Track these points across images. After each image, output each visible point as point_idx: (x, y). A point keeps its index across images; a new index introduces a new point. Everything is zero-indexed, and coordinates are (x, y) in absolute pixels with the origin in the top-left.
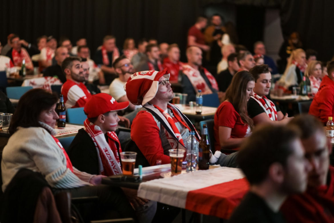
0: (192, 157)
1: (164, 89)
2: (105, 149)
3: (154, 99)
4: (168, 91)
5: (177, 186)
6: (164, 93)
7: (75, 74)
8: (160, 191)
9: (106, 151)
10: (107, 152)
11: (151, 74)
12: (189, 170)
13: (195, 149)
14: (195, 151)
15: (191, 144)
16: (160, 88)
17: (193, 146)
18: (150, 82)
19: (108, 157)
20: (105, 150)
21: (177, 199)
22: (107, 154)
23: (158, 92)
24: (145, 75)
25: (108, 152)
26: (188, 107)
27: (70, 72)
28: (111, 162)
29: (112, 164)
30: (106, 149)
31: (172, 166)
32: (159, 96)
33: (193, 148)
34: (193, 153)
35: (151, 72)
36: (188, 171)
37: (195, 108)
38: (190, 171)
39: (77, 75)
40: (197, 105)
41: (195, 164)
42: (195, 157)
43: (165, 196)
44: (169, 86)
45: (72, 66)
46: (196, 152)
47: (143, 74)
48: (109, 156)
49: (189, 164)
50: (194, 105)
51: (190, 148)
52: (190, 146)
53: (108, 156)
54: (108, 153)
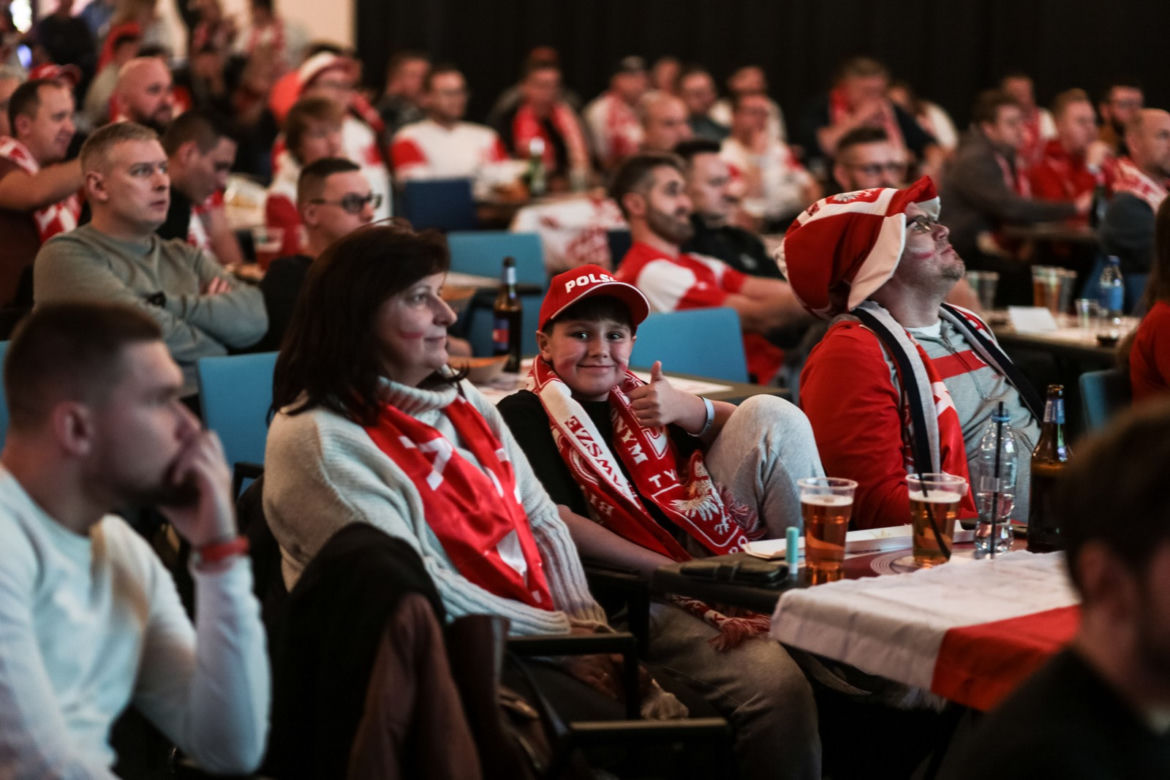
0: (995, 502)
1: (927, 244)
2: (572, 423)
3: (890, 282)
4: (941, 251)
5: (913, 609)
6: (927, 256)
7: (661, 214)
8: (852, 622)
9: (576, 427)
10: (579, 432)
11: (873, 198)
12: (986, 552)
13: (1009, 475)
14: (1009, 484)
15: (994, 457)
16: (910, 241)
17: (1001, 463)
18: (874, 224)
19: (589, 448)
20: (571, 426)
21: (904, 653)
22: (580, 437)
23: (903, 256)
24: (852, 201)
25: (584, 431)
26: (1073, 320)
27: (642, 203)
28: (602, 463)
29: (607, 469)
30: (575, 423)
31: (918, 533)
32: (908, 271)
33: (1004, 471)
34: (1001, 487)
35: (872, 193)
36: (980, 555)
37: (1097, 323)
38: (988, 556)
39: (668, 219)
40: (1105, 312)
41: (1007, 528)
42: (1008, 503)
43: (864, 642)
44: (941, 234)
45: (650, 186)
46: (1013, 485)
47: (845, 200)
48: (589, 443)
49: (986, 529)
50: (1093, 313)
51: (992, 471)
52: (991, 463)
53: (585, 445)
54: (585, 435)
